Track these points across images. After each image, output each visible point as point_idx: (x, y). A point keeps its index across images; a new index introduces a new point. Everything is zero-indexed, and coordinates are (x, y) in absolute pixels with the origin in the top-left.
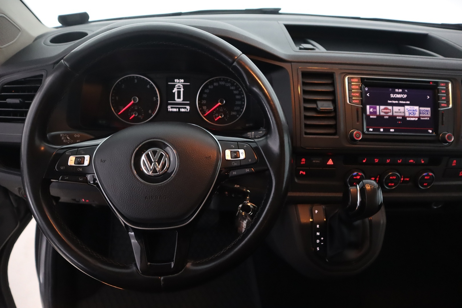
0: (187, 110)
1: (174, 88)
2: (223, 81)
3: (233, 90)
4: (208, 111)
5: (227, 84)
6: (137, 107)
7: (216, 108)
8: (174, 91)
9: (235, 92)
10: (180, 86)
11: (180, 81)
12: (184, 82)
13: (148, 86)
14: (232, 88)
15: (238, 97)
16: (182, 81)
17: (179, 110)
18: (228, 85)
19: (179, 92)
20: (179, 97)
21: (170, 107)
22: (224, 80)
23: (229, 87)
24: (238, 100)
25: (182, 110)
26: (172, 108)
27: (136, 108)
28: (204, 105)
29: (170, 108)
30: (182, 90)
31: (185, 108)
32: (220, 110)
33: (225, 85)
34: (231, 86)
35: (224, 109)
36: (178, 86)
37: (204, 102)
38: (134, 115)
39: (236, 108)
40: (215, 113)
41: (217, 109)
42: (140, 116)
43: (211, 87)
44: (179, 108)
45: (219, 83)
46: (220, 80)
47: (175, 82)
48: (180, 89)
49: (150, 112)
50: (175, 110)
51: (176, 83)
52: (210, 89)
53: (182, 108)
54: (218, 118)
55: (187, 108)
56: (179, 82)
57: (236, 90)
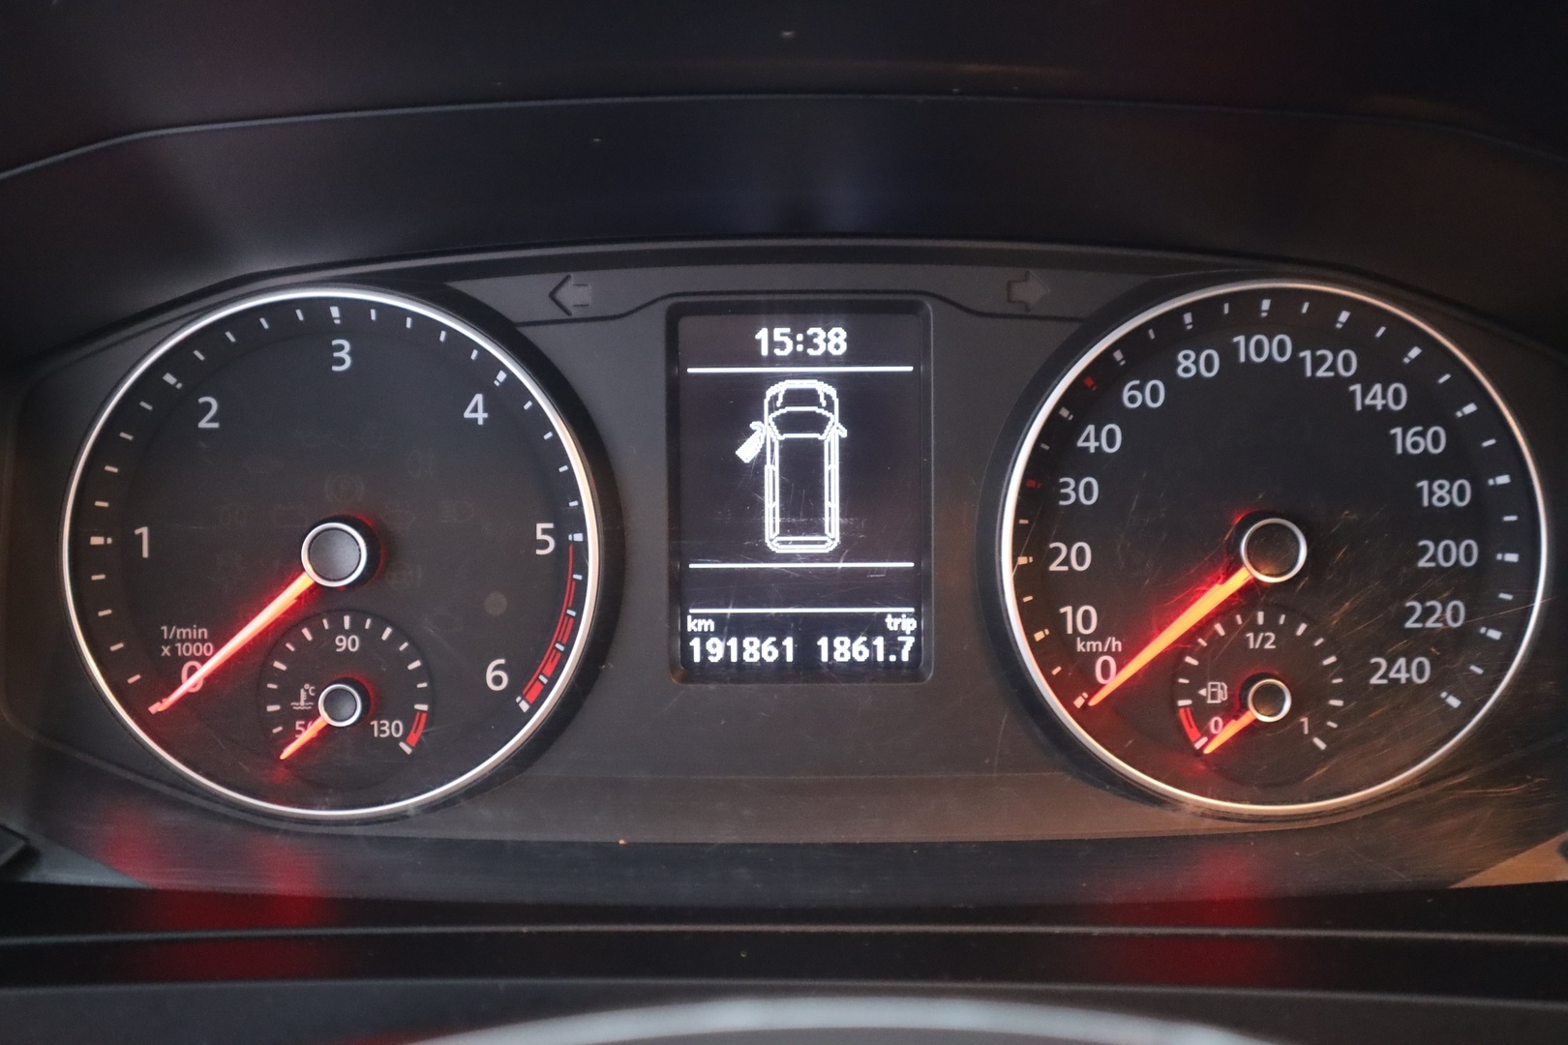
0: (893, 646)
1: (754, 425)
2: (1270, 328)
3: (1387, 418)
4: (1122, 661)
5: (1318, 362)
6: (357, 628)
7: (1203, 627)
8: (746, 452)
9: (1407, 441)
10: (810, 397)
11: (809, 342)
12: (848, 359)
13: (476, 410)
14: (1378, 397)
15: (1442, 494)
16: (833, 339)
17: (807, 649)
18: (1340, 363)
19: (801, 465)
20: (802, 511)
21: (709, 625)
22: (1285, 315)
23: (1339, 384)
24: (1448, 523)
25: (847, 650)
26: (727, 628)
27: (346, 643)
28: (1074, 588)
29: (704, 636)
30: (834, 434)
31: (873, 627)
32: (1253, 641)
33: (1296, 362)
34: (1366, 378)
35: (1292, 625)
36: (792, 397)
37: (1074, 557)
38: (324, 718)
39: (1428, 612)
40: (1199, 677)
41: (1219, 628)
42: (389, 728)
43: (1142, 395)
44: (807, 632)
45: (1229, 353)
46: (1244, 314)
47: (758, 360)
48: (818, 423)
49: (495, 676)
50: (759, 650)
51: (772, 360)
52: (1136, 422)
53: (834, 627)
54: (1225, 732)
55: (891, 624)
56: (797, 359)
57: (1416, 415)
